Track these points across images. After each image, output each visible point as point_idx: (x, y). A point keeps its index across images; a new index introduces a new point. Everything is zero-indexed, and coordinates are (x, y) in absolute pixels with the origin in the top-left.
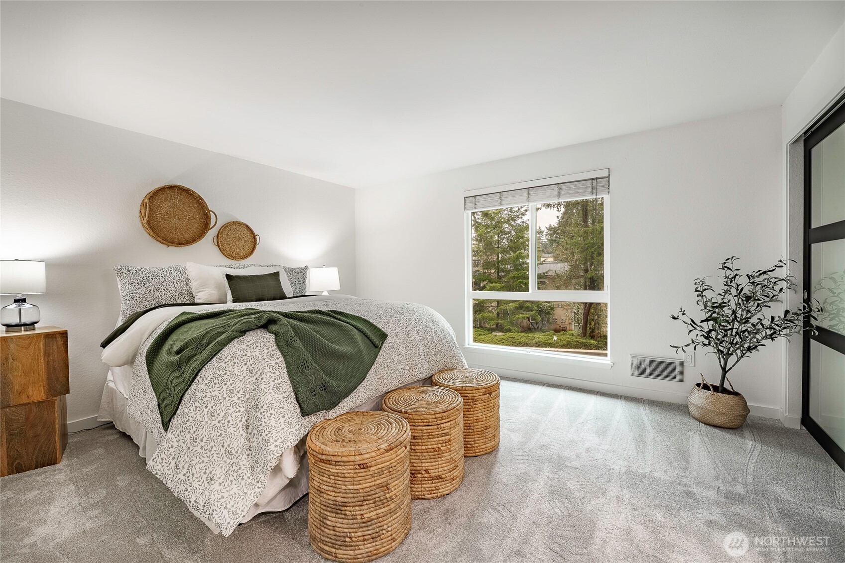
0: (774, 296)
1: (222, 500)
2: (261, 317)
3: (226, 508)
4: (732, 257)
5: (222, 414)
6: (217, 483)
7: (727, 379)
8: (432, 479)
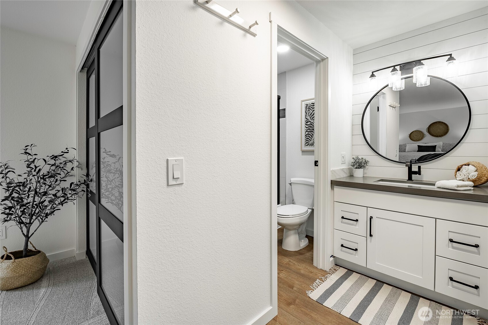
0: (68, 173)
4: (32, 145)
7: (31, 243)
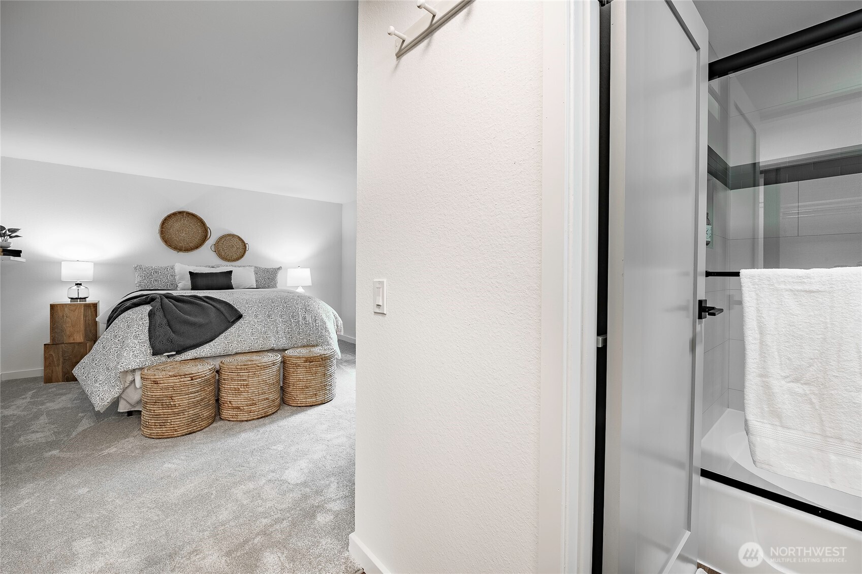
1: (98, 392)
2: (147, 298)
3: (98, 396)
5: (108, 348)
6: (98, 383)
8: (234, 408)
